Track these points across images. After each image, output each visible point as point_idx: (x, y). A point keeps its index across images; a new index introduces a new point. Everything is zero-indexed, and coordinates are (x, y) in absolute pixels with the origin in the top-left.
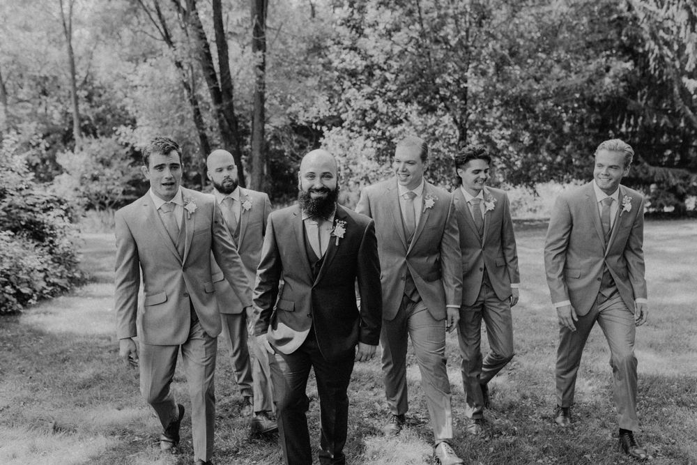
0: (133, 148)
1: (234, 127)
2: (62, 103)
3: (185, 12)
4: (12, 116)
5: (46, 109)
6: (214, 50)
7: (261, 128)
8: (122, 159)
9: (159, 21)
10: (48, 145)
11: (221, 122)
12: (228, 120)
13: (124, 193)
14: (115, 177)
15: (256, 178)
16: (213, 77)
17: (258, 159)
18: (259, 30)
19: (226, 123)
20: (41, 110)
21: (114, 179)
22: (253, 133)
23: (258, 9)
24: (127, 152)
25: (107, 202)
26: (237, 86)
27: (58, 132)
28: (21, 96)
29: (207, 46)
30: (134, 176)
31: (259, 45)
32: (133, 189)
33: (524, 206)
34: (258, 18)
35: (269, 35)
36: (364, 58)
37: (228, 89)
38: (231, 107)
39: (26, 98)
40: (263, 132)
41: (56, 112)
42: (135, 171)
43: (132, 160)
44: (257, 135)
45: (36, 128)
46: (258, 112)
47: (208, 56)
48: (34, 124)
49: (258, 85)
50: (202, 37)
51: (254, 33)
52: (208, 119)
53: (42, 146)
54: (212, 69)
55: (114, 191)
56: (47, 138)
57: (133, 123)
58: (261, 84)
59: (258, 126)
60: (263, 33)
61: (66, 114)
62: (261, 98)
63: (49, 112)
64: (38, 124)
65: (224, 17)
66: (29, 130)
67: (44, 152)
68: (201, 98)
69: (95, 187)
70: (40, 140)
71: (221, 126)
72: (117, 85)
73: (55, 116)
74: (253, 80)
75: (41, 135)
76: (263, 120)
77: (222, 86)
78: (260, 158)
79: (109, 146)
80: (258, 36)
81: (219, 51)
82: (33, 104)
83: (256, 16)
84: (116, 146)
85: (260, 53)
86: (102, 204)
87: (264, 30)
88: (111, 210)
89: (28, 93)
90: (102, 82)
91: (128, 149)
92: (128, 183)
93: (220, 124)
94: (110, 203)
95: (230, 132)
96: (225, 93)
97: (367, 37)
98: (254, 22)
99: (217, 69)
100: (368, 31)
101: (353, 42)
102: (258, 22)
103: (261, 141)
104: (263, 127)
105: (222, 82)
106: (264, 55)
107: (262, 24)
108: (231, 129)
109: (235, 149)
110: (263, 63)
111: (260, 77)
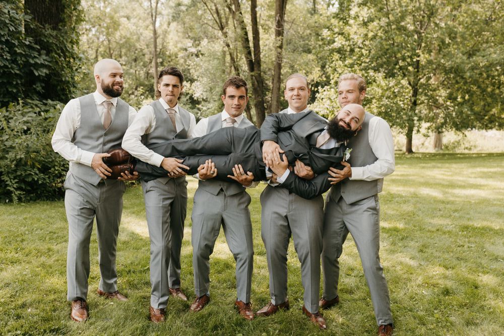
1: (261, 85)
3: (233, 11)
6: (250, 36)
7: (278, 87)
12: (257, 81)
16: (249, 53)
18: (280, 24)
19: (256, 83)
22: (272, 89)
23: (280, 10)
26: (263, 59)
29: (246, 34)
31: (279, 33)
33: (462, 145)
34: (280, 16)
35: (286, 26)
36: (348, 39)
37: (258, 62)
38: (259, 72)
44: (275, 91)
46: (277, 76)
47: (247, 40)
49: (277, 59)
50: (244, 28)
51: (277, 26)
54: (249, 47)
58: (279, 57)
59: (276, 85)
60: (282, 26)
62: (279, 67)
65: (258, 15)
68: (241, 67)
71: (253, 85)
74: (274, 55)
76: (280, 81)
77: (255, 59)
78: (276, 105)
80: (279, 28)
81: (253, 37)
83: (278, 15)
85: (279, 38)
87: (283, 23)
95: (258, 89)
96: (256, 64)
97: (350, 26)
98: (277, 19)
99: (252, 49)
100: (351, 22)
101: (341, 29)
102: (280, 18)
103: (277, 94)
104: (280, 86)
105: (255, 57)
106: (282, 39)
107: (282, 20)
108: (259, 87)
109: (261, 100)
110: (282, 44)
111: (279, 53)
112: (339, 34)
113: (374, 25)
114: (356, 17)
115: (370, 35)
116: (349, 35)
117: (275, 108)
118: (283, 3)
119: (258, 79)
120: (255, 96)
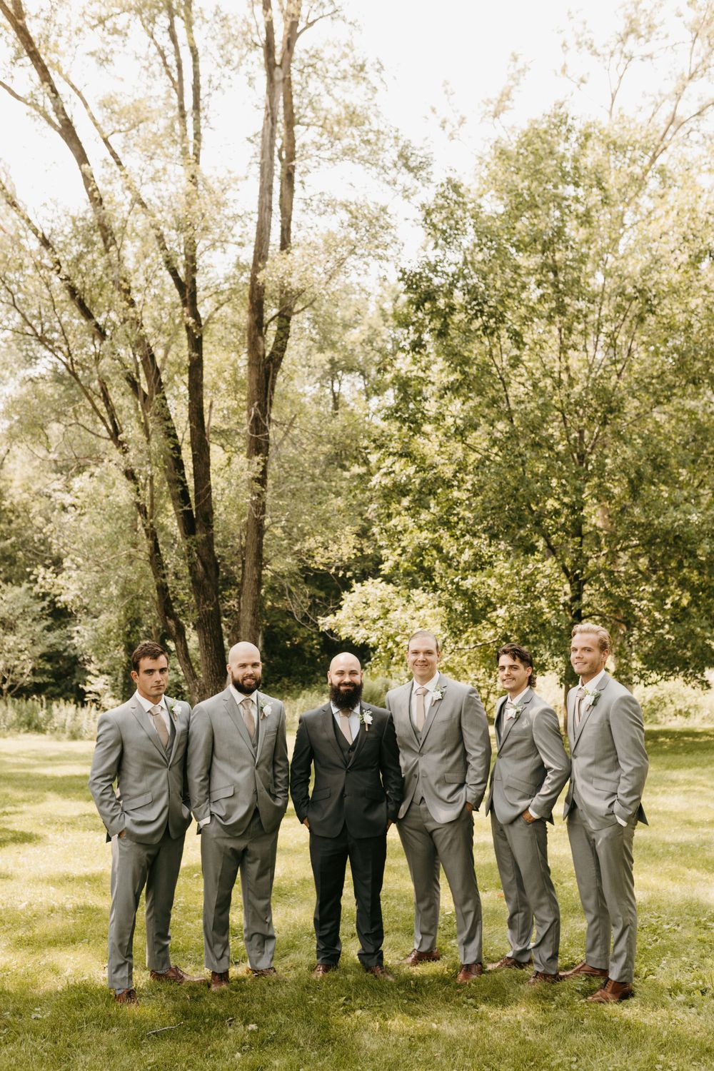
0: (53, 602)
1: (212, 573)
3: (145, 395)
6: (187, 455)
7: (256, 576)
8: (34, 620)
9: (105, 410)
11: (192, 566)
12: (203, 564)
13: (34, 672)
14: (21, 647)
16: (184, 495)
17: (249, 625)
18: (259, 425)
19: (200, 567)
21: (21, 651)
22: (242, 584)
23: (259, 393)
24: (43, 609)
26: (219, 510)
29: (178, 448)
30: (51, 646)
31: (259, 446)
32: (48, 667)
34: (259, 405)
35: (274, 433)
38: (209, 541)
40: (259, 583)
42: (52, 638)
43: (49, 622)
44: (248, 586)
46: (252, 551)
47: (179, 464)
49: (253, 509)
50: (171, 434)
51: (251, 429)
52: (172, 560)
54: (183, 483)
55: (18, 670)
57: (57, 563)
58: (260, 508)
59: (251, 574)
60: (265, 429)
62: (258, 529)
65: (206, 403)
68: (163, 528)
71: (193, 572)
72: (36, 507)
74: (247, 499)
76: (260, 561)
77: (196, 509)
78: (252, 623)
79: (17, 598)
80: (257, 434)
81: (194, 456)
83: (256, 403)
84: (27, 601)
85: (258, 459)
87: (267, 424)
88: (9, 699)
90: (15, 502)
91: (45, 603)
92: (41, 656)
93: (190, 568)
95: (206, 582)
96: (201, 519)
97: (426, 435)
98: (253, 413)
99: (191, 484)
100: (427, 428)
102: (259, 412)
103: (254, 595)
104: (260, 575)
105: (196, 503)
106: (265, 461)
107: (264, 416)
108: (208, 578)
109: (212, 608)
110: (264, 472)
111: (259, 495)
112: (401, 456)
113: (478, 438)
114: (438, 419)
115: (473, 457)
116: (423, 459)
117: (247, 630)
118: (267, 379)
119: (206, 558)
120: (198, 601)
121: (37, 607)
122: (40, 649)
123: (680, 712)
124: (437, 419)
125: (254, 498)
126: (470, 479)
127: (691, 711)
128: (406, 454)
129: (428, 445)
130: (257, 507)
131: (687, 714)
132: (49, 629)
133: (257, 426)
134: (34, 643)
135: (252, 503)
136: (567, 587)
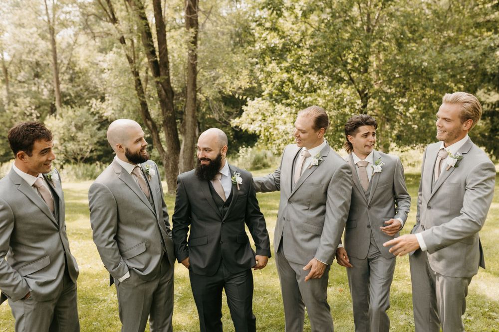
0: (100, 117)
1: (170, 95)
2: (50, 84)
4: (12, 93)
5: (38, 88)
6: (154, 31)
7: (193, 97)
8: (92, 125)
9: (108, 7)
10: (38, 115)
11: (159, 92)
12: (165, 90)
14: (85, 139)
15: (189, 139)
16: (153, 52)
17: (191, 123)
18: (192, 11)
19: (163, 92)
20: (34, 88)
21: (85, 141)
22: (186, 101)
24: (96, 120)
25: (79, 157)
27: (46, 104)
28: (19, 78)
30: (100, 138)
31: (192, 24)
32: (101, 148)
35: (201, 19)
37: (166, 64)
39: (23, 80)
40: (196, 99)
41: (45, 90)
42: (100, 134)
43: (99, 126)
44: (190, 102)
45: (30, 102)
46: (191, 82)
47: (149, 35)
48: (29, 99)
49: (190, 58)
50: (143, 16)
51: (187, 11)
53: (34, 115)
54: (152, 46)
55: (84, 150)
56: (38, 110)
59: (190, 95)
60: (196, 13)
61: (52, 92)
62: (194, 71)
63: (40, 90)
64: (31, 99)
66: (24, 104)
67: (35, 120)
69: (71, 146)
70: (33, 111)
71: (160, 95)
73: (44, 93)
74: (186, 54)
75: (33, 107)
76: (195, 88)
77: (160, 60)
78: (192, 122)
79: (82, 115)
80: (191, 15)
81: (157, 31)
82: (28, 84)
84: (88, 116)
85: (192, 30)
86: (75, 159)
87: (196, 10)
88: (81, 164)
89: (24, 75)
91: (97, 117)
92: (96, 144)
93: (158, 94)
94: (82, 158)
95: (167, 100)
96: (162, 66)
97: (285, 18)
98: (187, 3)
100: (286, 14)
101: (274, 23)
102: (191, 3)
103: (193, 107)
104: (195, 95)
105: (159, 57)
106: (197, 31)
107: (194, 6)
108: (168, 98)
109: (170, 115)
110: (195, 38)
111: (193, 51)
113: (314, 18)
115: (310, 30)
117: (190, 125)
119: (166, 87)
120: (163, 110)
121: (92, 120)
122: (95, 140)
123: (410, 164)
124: (291, 8)
125: (190, 52)
126: (310, 42)
127: (416, 164)
128: (274, 29)
129: (286, 24)
130: (192, 56)
131: (414, 165)
132: (99, 129)
133: (190, 12)
134: (91, 136)
135: (189, 54)
136: (359, 102)
